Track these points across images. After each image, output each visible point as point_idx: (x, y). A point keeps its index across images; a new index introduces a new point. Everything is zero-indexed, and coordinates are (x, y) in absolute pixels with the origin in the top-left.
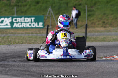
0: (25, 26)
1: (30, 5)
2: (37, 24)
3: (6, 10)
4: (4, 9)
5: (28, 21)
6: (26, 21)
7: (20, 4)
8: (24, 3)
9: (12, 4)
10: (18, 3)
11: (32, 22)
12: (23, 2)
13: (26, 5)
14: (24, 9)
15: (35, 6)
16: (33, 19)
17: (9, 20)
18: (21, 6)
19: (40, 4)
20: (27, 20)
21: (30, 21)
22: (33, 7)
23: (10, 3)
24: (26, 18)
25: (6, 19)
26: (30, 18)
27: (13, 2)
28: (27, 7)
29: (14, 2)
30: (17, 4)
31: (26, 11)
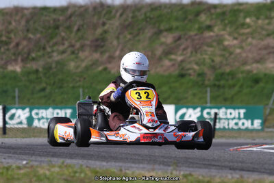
0: (227, 127)
1: (241, 86)
2: (250, 121)
3: (194, 95)
4: (190, 92)
5: (232, 116)
6: (229, 116)
7: (222, 83)
8: (231, 82)
9: (207, 82)
10: (219, 80)
11: (239, 118)
12: (227, 80)
13: (234, 86)
14: (230, 93)
15: (252, 87)
16: (242, 111)
17: (195, 114)
18: (224, 87)
19: (261, 84)
20: (231, 114)
21: (237, 116)
22: (246, 90)
23: (204, 81)
24: (229, 111)
25: (191, 111)
26: (237, 111)
27: (209, 80)
28: (237, 88)
29: (212, 78)
30: (217, 83)
31: (232, 97)
